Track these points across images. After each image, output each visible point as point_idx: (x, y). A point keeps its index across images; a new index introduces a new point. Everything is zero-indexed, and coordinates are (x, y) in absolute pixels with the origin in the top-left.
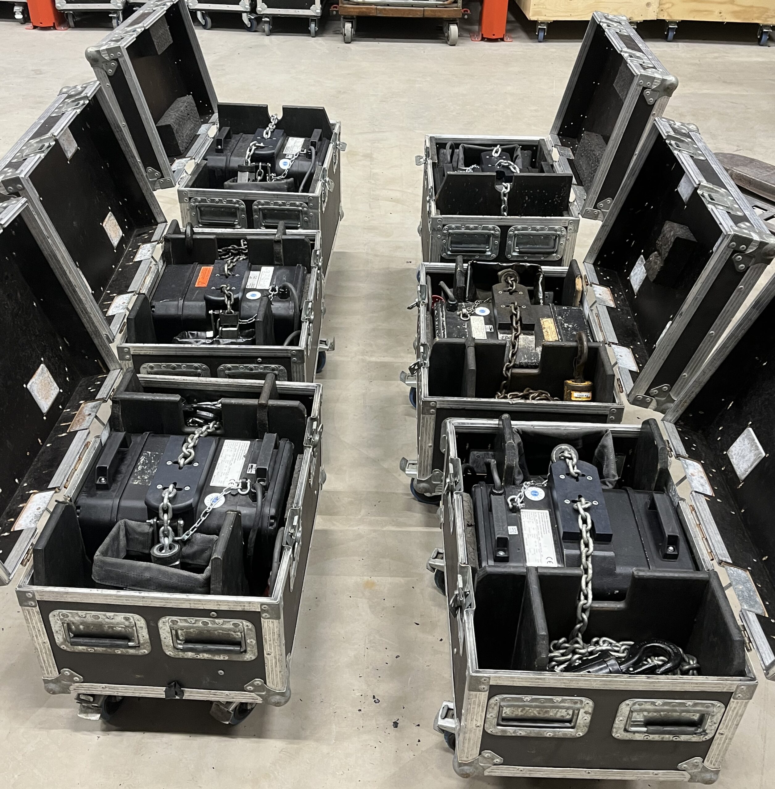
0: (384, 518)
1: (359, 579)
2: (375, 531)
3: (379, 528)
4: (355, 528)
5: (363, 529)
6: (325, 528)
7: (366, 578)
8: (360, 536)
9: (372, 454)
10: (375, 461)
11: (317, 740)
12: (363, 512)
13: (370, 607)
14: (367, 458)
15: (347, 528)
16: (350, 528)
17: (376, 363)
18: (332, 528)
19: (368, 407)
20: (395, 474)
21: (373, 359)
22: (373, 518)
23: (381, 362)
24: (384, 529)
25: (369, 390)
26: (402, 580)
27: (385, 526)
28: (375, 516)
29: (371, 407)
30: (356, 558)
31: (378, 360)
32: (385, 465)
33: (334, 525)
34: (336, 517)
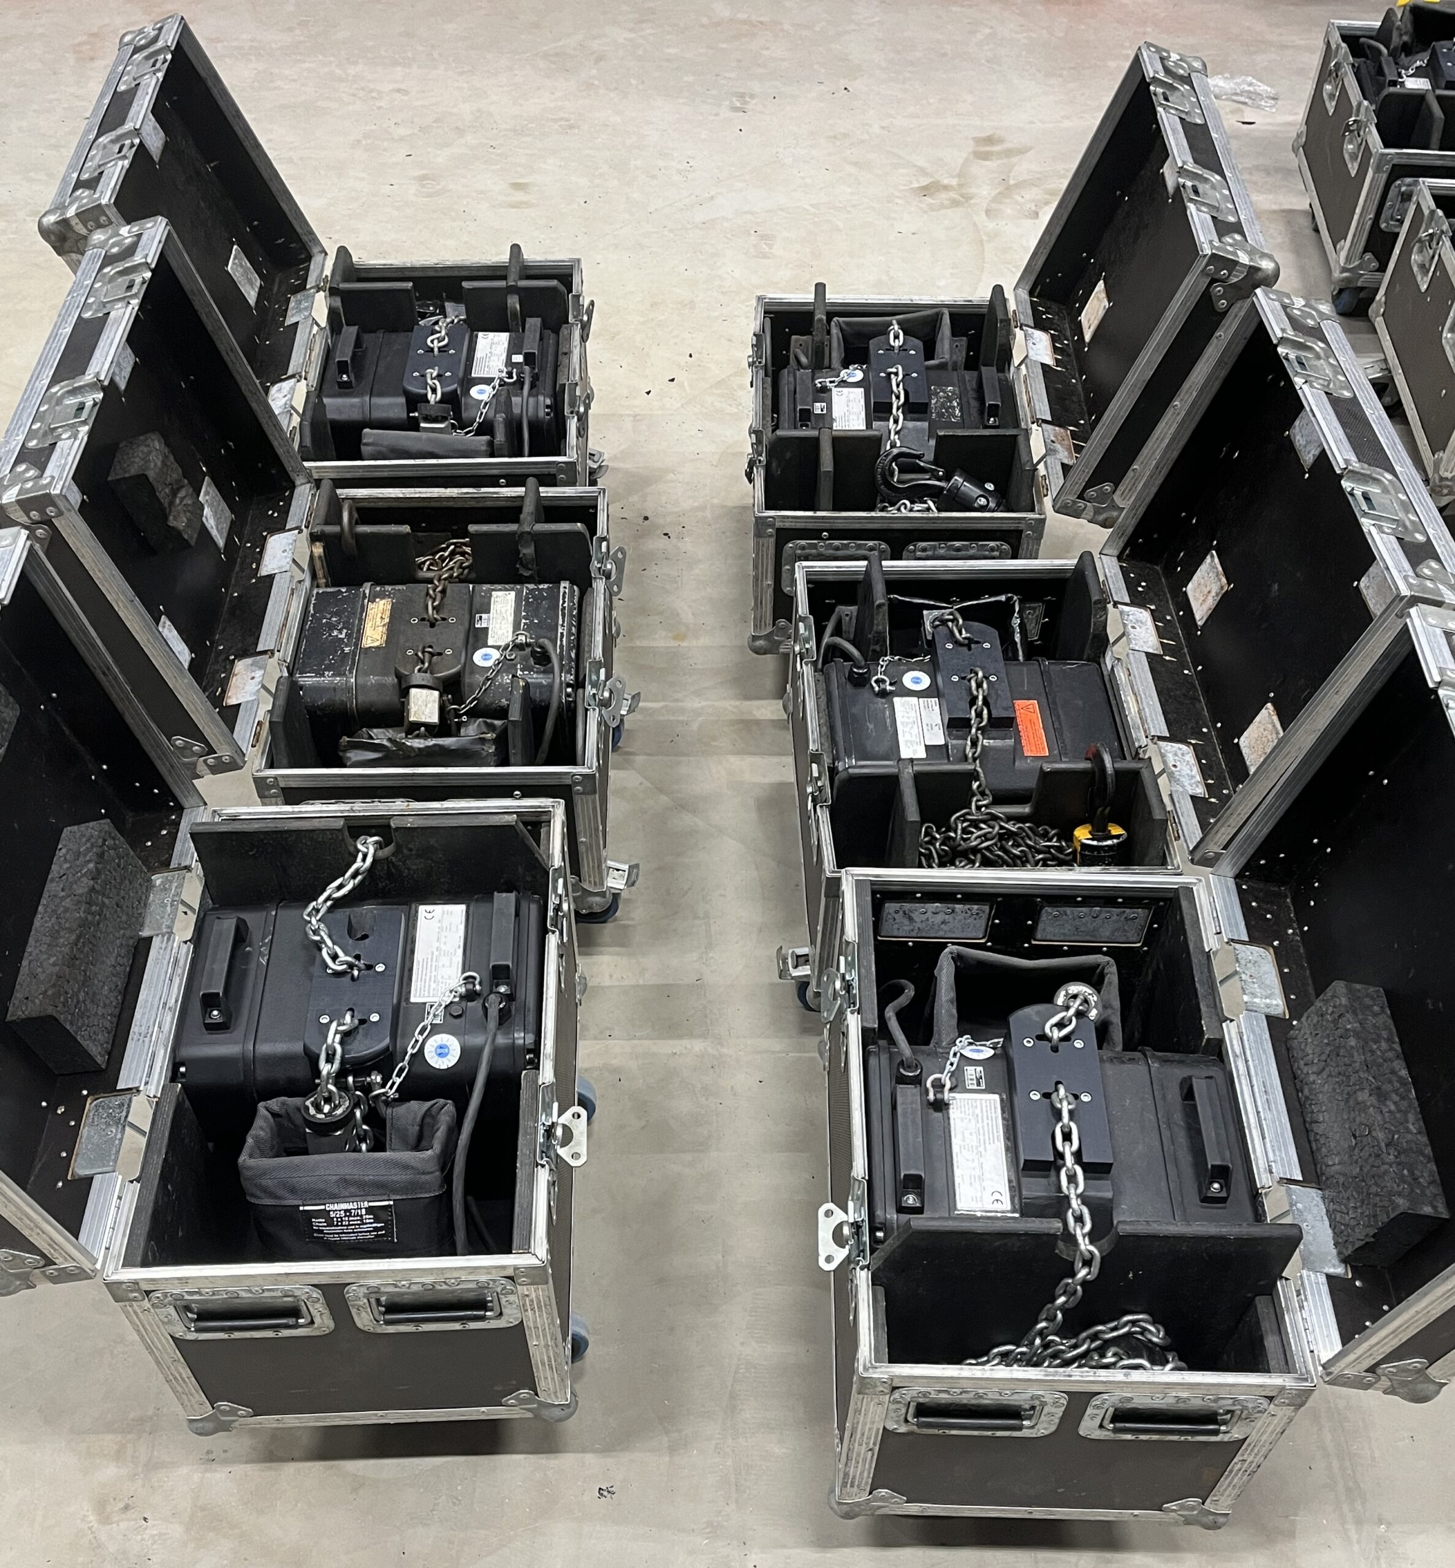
0: (662, 718)
1: (694, 643)
2: (677, 700)
3: (670, 704)
4: (704, 703)
5: (696, 703)
6: (748, 703)
7: (684, 644)
8: (698, 693)
9: (687, 820)
10: (683, 805)
11: (724, 507)
12: (695, 726)
13: (678, 615)
14: (694, 812)
15: (716, 704)
16: (710, 703)
17: (691, 1035)
18: (738, 703)
19: (702, 916)
20: (649, 784)
21: (698, 1046)
22: (681, 718)
23: (680, 1037)
24: (662, 704)
25: (701, 958)
26: (638, 643)
27: (662, 707)
28: (678, 721)
29: (696, 917)
30: (699, 666)
31: (686, 1042)
32: (664, 799)
33: (736, 707)
34: (733, 717)
